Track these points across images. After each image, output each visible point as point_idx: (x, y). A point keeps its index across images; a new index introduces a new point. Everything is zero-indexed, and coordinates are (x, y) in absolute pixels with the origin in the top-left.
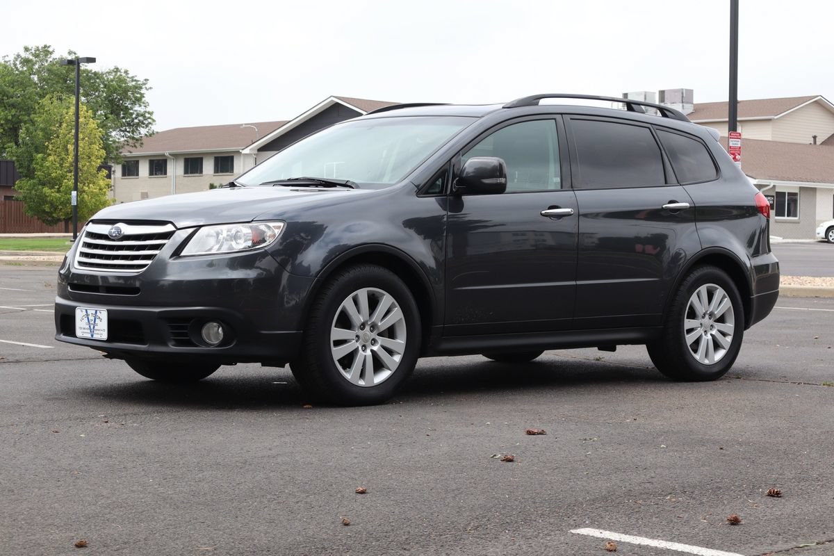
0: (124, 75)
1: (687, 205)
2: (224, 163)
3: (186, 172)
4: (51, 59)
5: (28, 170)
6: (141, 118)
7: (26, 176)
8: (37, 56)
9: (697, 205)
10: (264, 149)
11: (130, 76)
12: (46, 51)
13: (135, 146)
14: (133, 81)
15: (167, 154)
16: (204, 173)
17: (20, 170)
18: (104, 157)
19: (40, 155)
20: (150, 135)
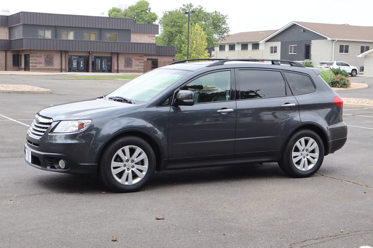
0: (218, 14)
1: (294, 104)
2: (256, 46)
3: (242, 49)
4: (193, 8)
5: (180, 50)
6: (225, 30)
7: (179, 52)
8: (188, 7)
9: (300, 104)
10: (267, 41)
11: (220, 14)
12: (191, 5)
13: (222, 40)
14: (222, 16)
15: (235, 43)
16: (248, 49)
17: (177, 50)
18: (207, 45)
19: (184, 45)
20: (228, 36)
